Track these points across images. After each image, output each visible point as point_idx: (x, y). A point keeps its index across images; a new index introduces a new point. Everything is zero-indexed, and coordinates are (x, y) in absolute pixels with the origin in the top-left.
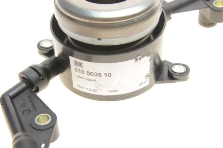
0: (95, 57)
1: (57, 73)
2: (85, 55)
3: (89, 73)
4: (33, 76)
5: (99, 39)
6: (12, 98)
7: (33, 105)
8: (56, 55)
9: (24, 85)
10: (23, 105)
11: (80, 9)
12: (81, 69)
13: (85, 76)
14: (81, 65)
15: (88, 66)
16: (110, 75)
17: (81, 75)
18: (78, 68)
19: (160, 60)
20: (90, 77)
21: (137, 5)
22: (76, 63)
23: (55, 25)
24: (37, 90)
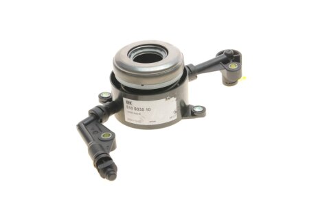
0: (140, 97)
1: (114, 113)
2: (133, 95)
3: (136, 109)
4: (99, 112)
5: (142, 85)
6: (86, 125)
7: (100, 129)
8: (114, 99)
9: (92, 118)
10: (92, 129)
11: (130, 66)
12: (131, 106)
13: (134, 111)
14: (130, 103)
15: (135, 103)
16: (149, 110)
17: (130, 110)
18: (129, 105)
19: (185, 104)
20: (137, 112)
21: (166, 64)
22: (128, 102)
23: (113, 79)
24: (101, 121)
